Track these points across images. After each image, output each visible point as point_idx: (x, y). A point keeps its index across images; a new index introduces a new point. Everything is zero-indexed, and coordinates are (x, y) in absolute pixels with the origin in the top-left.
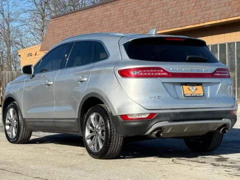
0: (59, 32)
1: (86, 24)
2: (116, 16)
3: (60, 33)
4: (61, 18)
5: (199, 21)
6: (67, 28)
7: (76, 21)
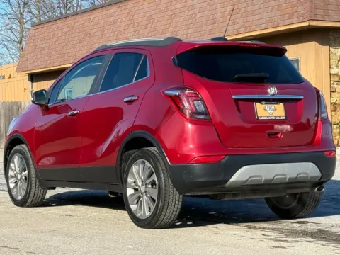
0: (43, 46)
1: (81, 34)
2: (123, 24)
3: (44, 48)
4: (47, 25)
5: (238, 30)
6: (54, 40)
7: (67, 30)
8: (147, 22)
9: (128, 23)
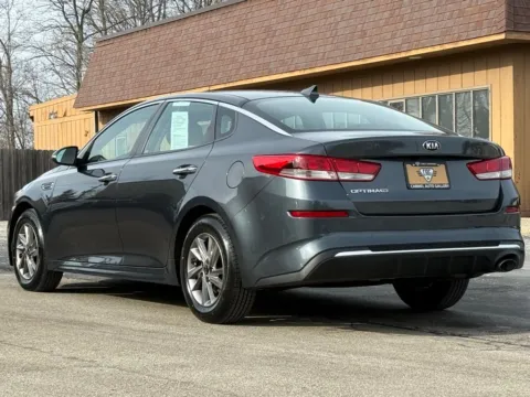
0: (114, 70)
1: (168, 52)
2: (229, 38)
3: (114, 73)
5: (400, 47)
7: (148, 46)
8: (264, 36)
9: (237, 36)
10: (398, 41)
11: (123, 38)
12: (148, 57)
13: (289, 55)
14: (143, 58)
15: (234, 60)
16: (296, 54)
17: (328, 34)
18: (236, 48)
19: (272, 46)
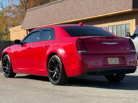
10: (105, 11)
11: (34, 10)
12: (41, 15)
13: (77, 14)
14: (39, 15)
15: (63, 16)
16: (79, 14)
17: (87, 9)
18: (64, 12)
19: (73, 12)
